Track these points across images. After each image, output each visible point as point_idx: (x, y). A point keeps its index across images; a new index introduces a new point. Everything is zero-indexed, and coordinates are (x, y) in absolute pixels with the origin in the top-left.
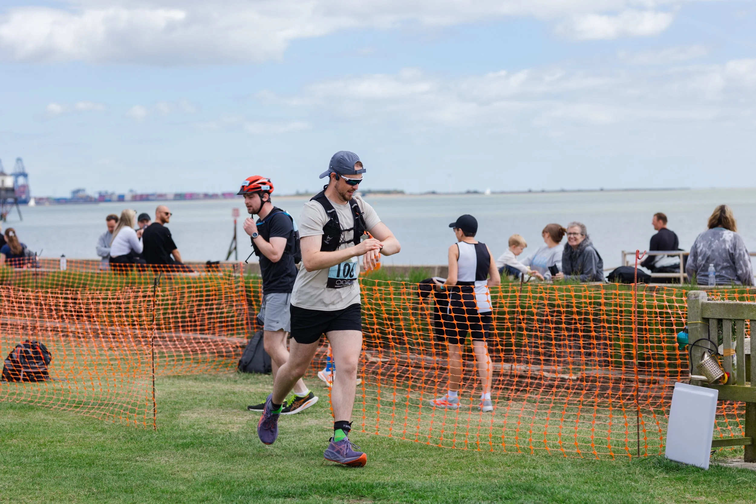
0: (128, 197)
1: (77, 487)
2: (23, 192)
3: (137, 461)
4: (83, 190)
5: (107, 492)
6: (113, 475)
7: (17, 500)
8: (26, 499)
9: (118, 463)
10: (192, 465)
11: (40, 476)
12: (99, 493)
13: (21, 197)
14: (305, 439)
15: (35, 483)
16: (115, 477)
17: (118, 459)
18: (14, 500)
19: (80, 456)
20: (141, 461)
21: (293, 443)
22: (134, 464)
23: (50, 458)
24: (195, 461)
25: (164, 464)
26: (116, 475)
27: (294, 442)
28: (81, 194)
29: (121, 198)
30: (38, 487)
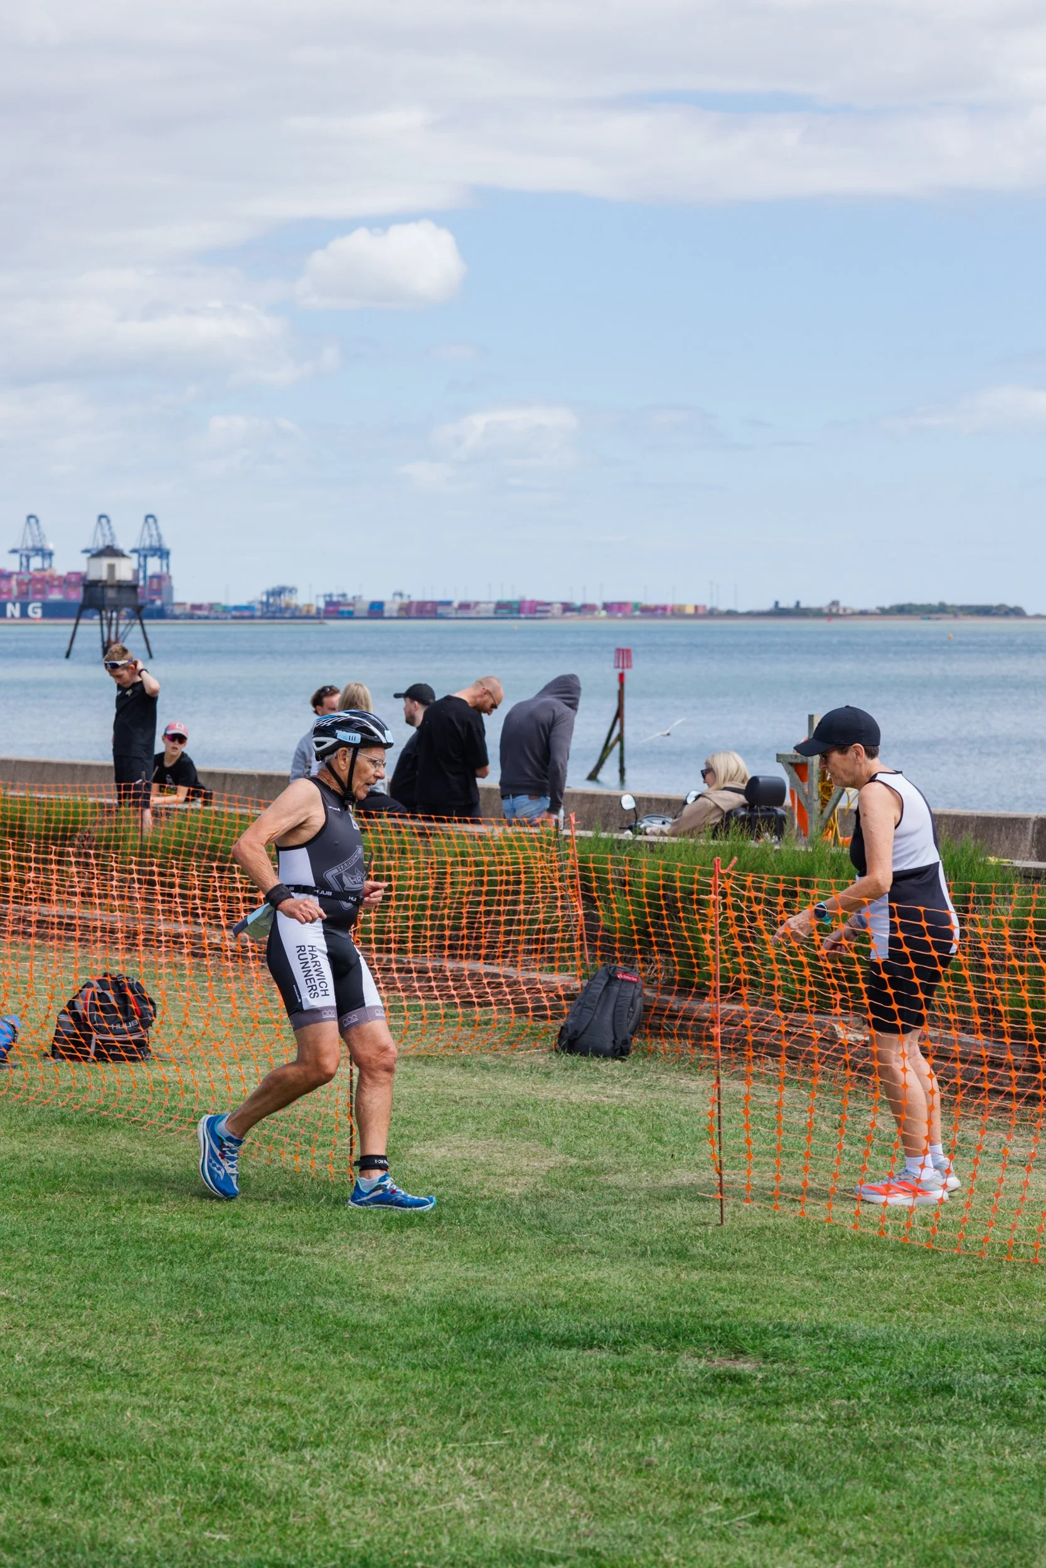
0: (391, 608)
1: (167, 1305)
2: (158, 592)
3: (298, 1254)
4: (292, 590)
5: (227, 1318)
6: (243, 1282)
7: (42, 1328)
8: (61, 1329)
9: (258, 1256)
10: (410, 1267)
11: (95, 1278)
12: (209, 1320)
13: (152, 602)
14: (658, 1217)
15: (84, 1295)
16: (247, 1288)
17: (263, 1248)
18: (36, 1328)
19: (186, 1236)
20: (308, 1255)
21: (631, 1226)
22: (291, 1259)
24: (418, 1256)
25: (353, 1263)
26: (250, 1283)
27: (634, 1222)
28: (284, 600)
29: (376, 610)
30: (88, 1303)
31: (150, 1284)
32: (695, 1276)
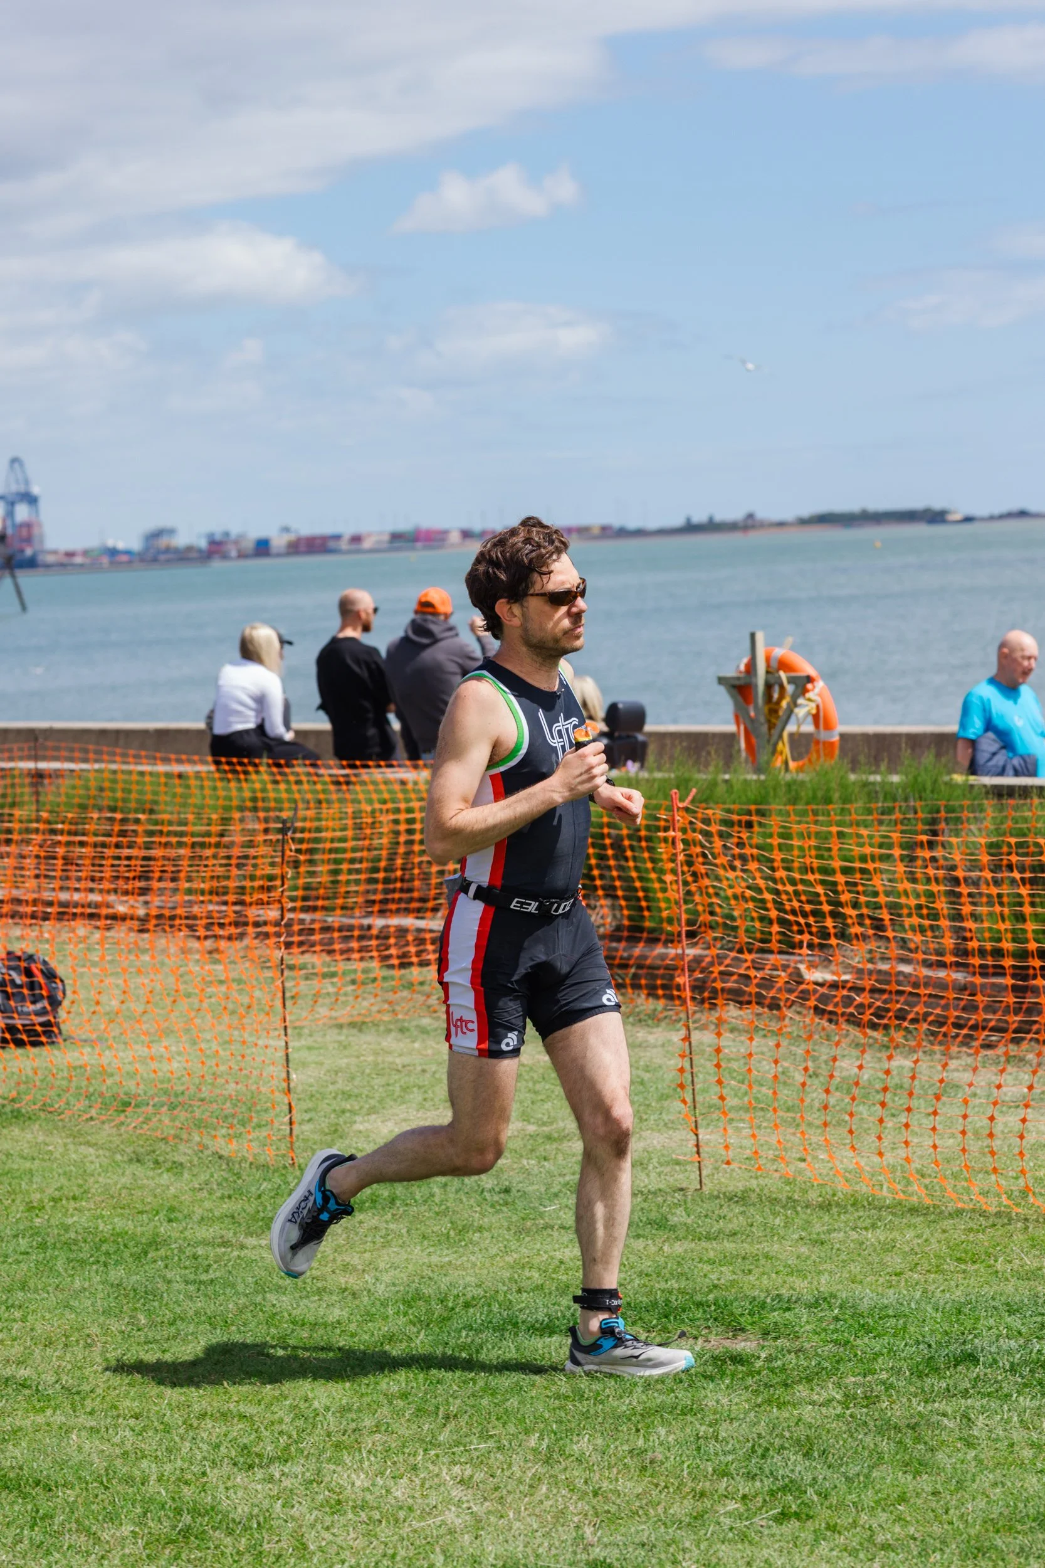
1: (105, 1312)
2: (29, 540)
3: (242, 1247)
4: (171, 532)
6: (187, 1282)
9: (200, 1253)
10: (367, 1255)
11: (23, 1286)
13: (22, 551)
15: (12, 1306)
16: (191, 1288)
17: (205, 1243)
19: (118, 1235)
22: (236, 1253)
23: (50, 1240)
24: (374, 1243)
26: (193, 1282)
28: (164, 541)
29: (262, 548)
30: (18, 1314)
31: (85, 1289)
32: (679, 1248)
